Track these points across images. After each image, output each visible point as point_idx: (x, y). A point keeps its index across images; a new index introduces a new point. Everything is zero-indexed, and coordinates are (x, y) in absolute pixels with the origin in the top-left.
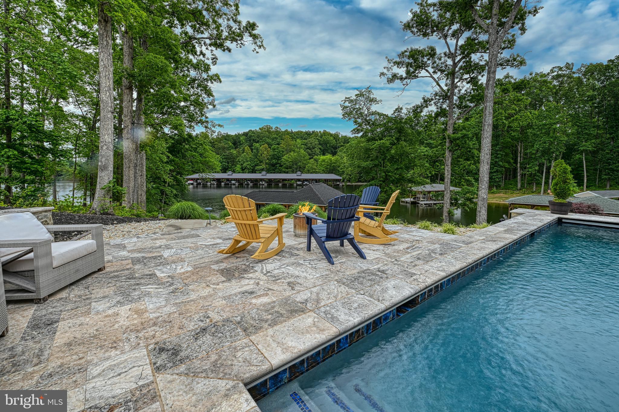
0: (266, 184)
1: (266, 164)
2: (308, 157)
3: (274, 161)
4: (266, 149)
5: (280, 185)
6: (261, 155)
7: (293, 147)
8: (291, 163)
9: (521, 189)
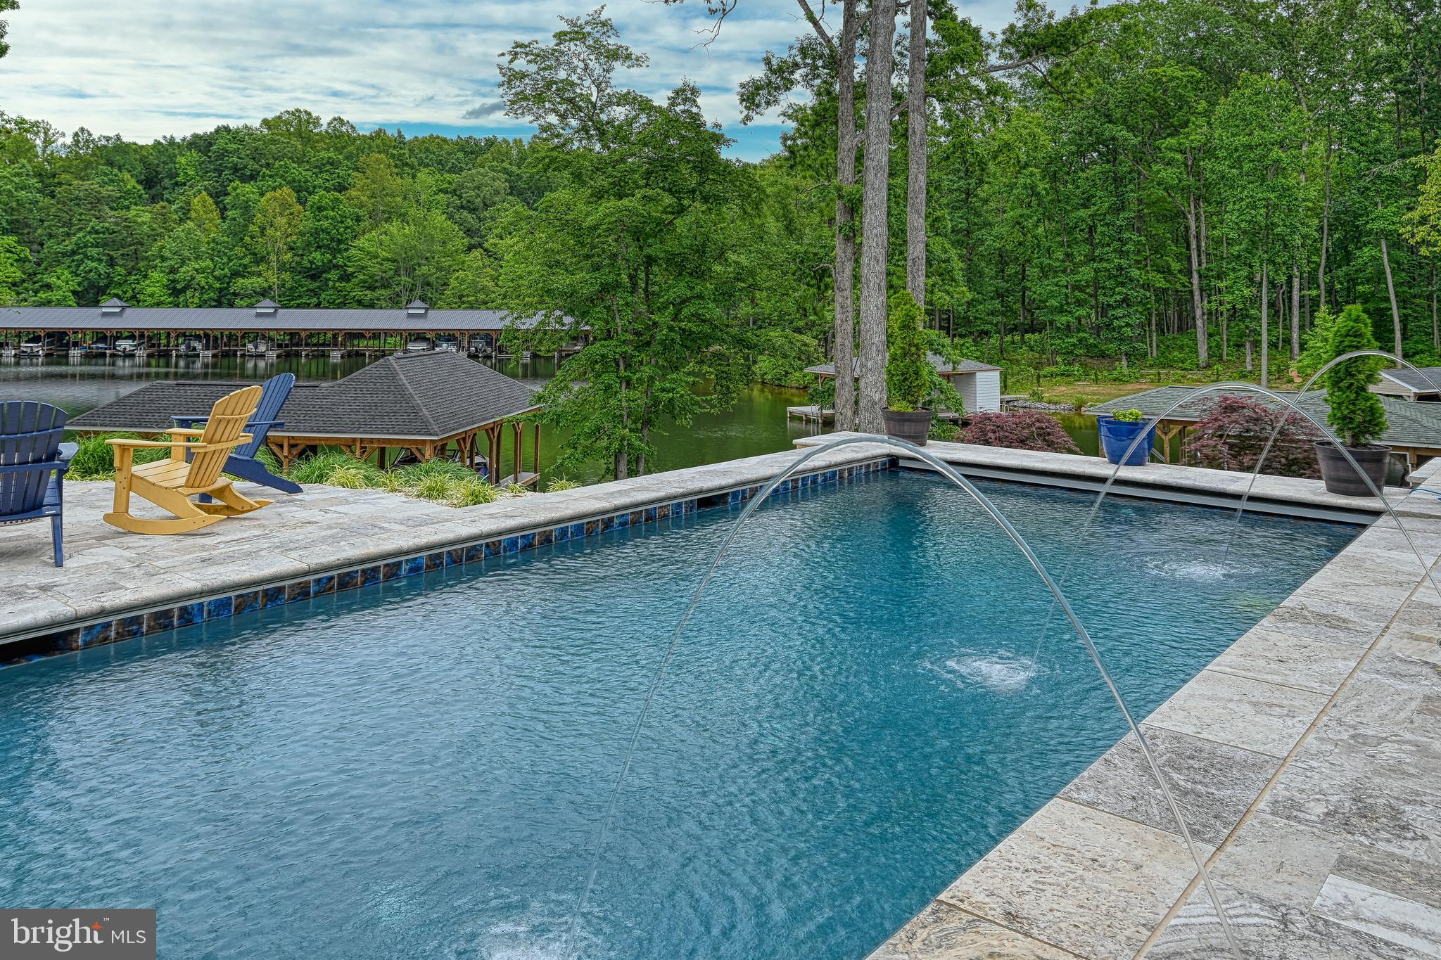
0: (273, 354)
1: (282, 268)
2: (461, 241)
3: (317, 255)
4: (285, 205)
5: (335, 356)
6: (263, 230)
7: (399, 199)
8: (388, 265)
9: (1208, 366)
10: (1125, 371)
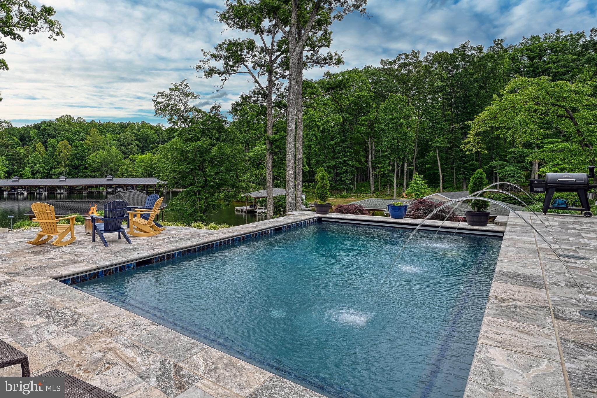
0: (65, 193)
1: (66, 166)
2: (122, 156)
3: (76, 161)
4: (65, 146)
5: (85, 193)
6: (59, 154)
7: (101, 143)
8: (99, 164)
9: (374, 193)
10: (346, 194)
